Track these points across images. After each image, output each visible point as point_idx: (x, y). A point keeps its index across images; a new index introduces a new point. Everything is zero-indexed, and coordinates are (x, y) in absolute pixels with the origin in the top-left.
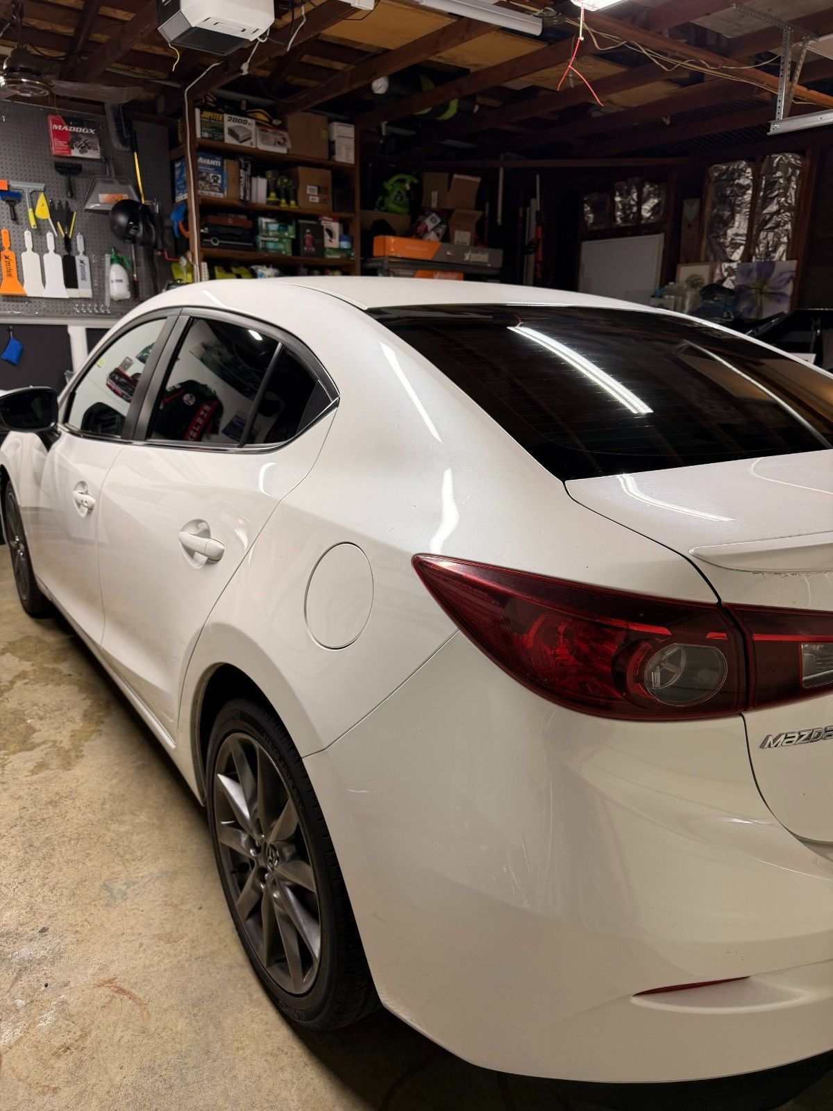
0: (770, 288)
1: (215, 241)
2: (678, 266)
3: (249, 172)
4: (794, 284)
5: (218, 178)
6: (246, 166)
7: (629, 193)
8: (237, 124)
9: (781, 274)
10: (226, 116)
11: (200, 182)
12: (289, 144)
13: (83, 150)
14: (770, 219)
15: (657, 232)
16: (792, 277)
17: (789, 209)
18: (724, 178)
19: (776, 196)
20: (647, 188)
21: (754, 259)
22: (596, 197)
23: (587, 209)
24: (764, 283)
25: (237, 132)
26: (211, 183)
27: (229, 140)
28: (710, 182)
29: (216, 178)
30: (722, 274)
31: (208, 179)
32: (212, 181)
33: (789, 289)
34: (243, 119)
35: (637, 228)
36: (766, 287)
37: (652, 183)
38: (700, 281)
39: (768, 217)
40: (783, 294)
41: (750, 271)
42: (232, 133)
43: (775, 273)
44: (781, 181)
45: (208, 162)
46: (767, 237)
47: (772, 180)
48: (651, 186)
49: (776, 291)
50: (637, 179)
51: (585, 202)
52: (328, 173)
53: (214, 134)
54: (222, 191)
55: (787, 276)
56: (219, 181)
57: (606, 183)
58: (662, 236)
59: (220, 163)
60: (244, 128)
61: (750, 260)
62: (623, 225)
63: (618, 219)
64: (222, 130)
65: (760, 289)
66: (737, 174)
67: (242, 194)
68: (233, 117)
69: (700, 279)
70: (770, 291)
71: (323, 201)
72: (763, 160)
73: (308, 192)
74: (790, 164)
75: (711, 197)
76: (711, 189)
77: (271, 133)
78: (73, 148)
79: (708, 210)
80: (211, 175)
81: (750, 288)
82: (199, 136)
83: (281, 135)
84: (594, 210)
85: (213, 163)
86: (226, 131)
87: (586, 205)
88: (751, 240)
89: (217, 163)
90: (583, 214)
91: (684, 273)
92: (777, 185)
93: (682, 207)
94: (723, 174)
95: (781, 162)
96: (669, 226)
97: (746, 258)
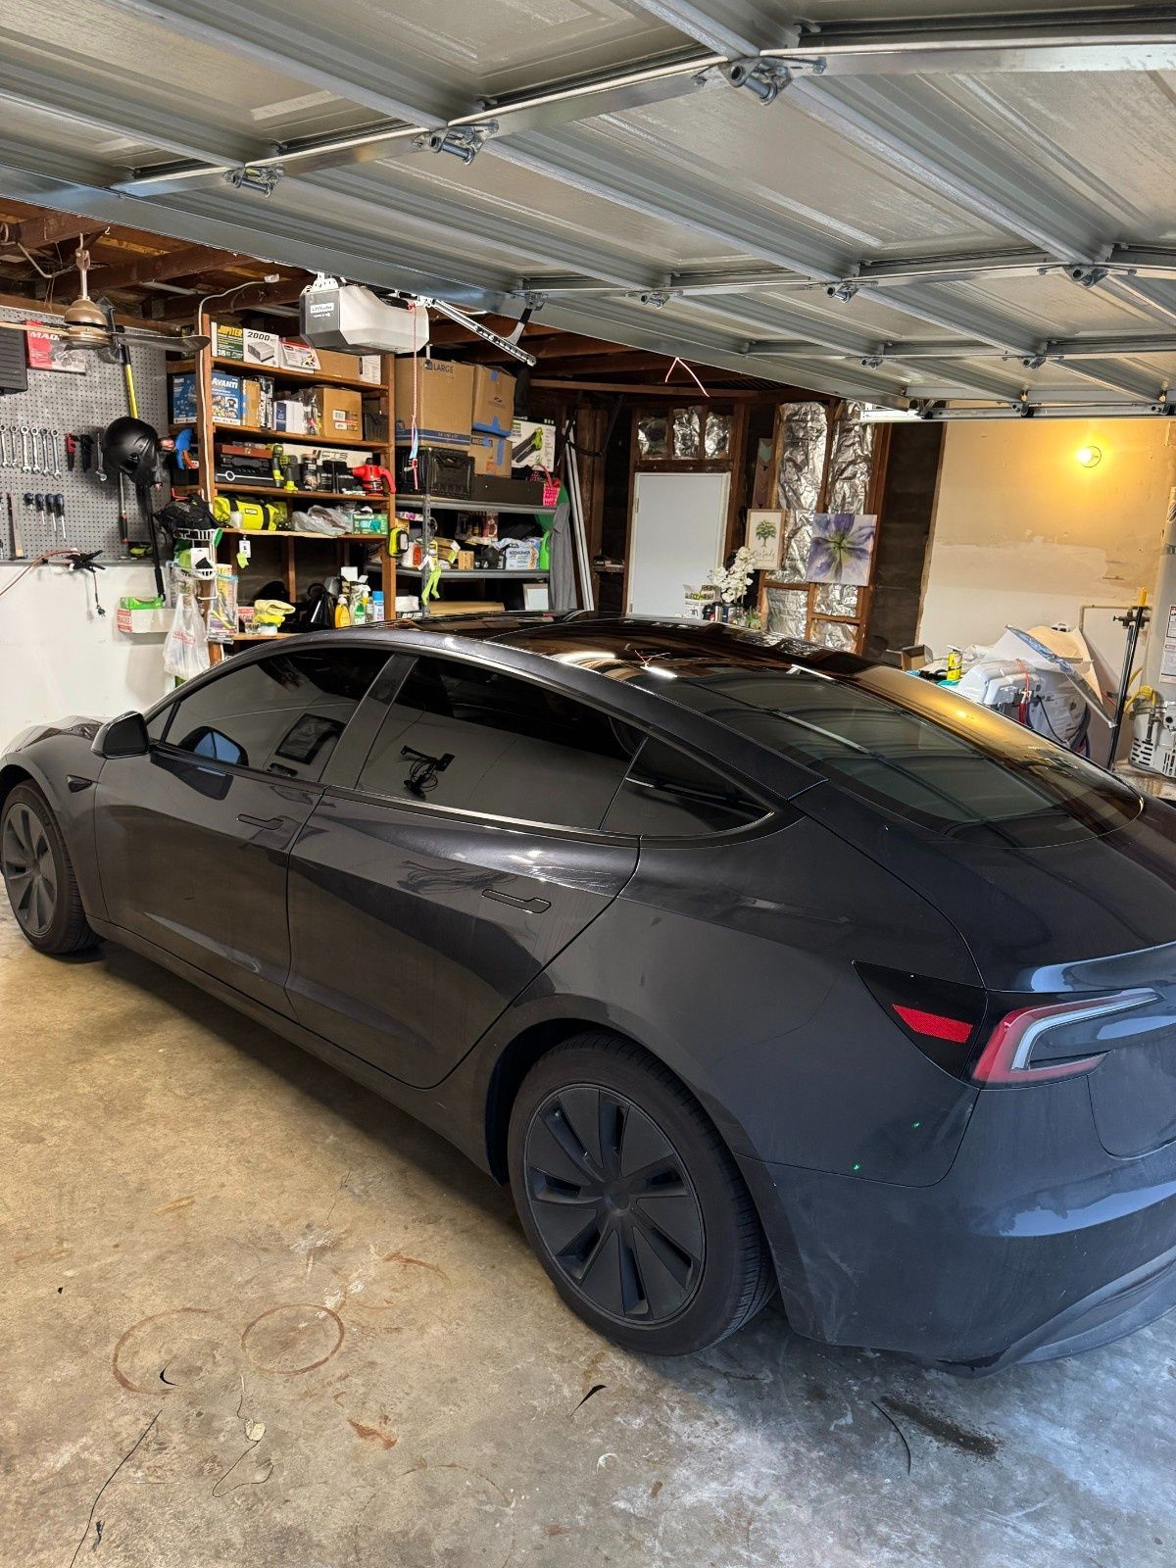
0: (849, 542)
1: (230, 476)
2: (749, 510)
3: (270, 395)
4: (874, 538)
5: (235, 403)
6: (268, 387)
7: (689, 421)
8: (258, 340)
9: (861, 529)
10: (246, 331)
11: (214, 407)
12: (317, 365)
13: (65, 361)
14: (845, 469)
15: (724, 471)
16: (872, 533)
17: (866, 459)
18: (797, 418)
19: (851, 445)
20: (711, 419)
21: (830, 510)
22: (652, 423)
23: (642, 436)
24: (843, 537)
25: (258, 349)
26: (226, 408)
27: (249, 359)
28: (781, 420)
29: (232, 402)
30: (796, 524)
31: (222, 403)
32: (228, 405)
33: (869, 546)
34: (265, 334)
35: (699, 464)
36: (844, 541)
37: (717, 413)
38: (772, 529)
39: (844, 466)
40: (863, 551)
41: (828, 523)
42: (253, 351)
43: (855, 528)
44: (857, 428)
45: (223, 383)
46: (843, 488)
47: (847, 427)
48: (715, 417)
49: (856, 547)
50: (699, 408)
51: (640, 427)
52: (358, 396)
53: (232, 352)
54: (240, 416)
55: (867, 531)
56: (236, 406)
57: (664, 408)
58: (728, 475)
59: (237, 384)
60: (267, 345)
61: (825, 511)
62: (683, 458)
63: (678, 451)
64: (240, 348)
65: (839, 544)
66: (809, 417)
67: (263, 420)
68: (254, 332)
69: (772, 526)
70: (849, 546)
71: (351, 429)
72: (837, 405)
73: (334, 418)
75: (782, 438)
76: (783, 428)
77: (297, 350)
78: (54, 360)
79: (778, 452)
80: (227, 398)
81: (827, 541)
82: (215, 354)
83: (308, 353)
84: (651, 436)
85: (229, 384)
86: (246, 348)
87: (640, 432)
88: (826, 491)
89: (234, 384)
90: (638, 442)
91: (755, 518)
92: (853, 433)
93: (758, 445)
94: (795, 414)
95: (856, 408)
96: (735, 466)
97: (822, 507)
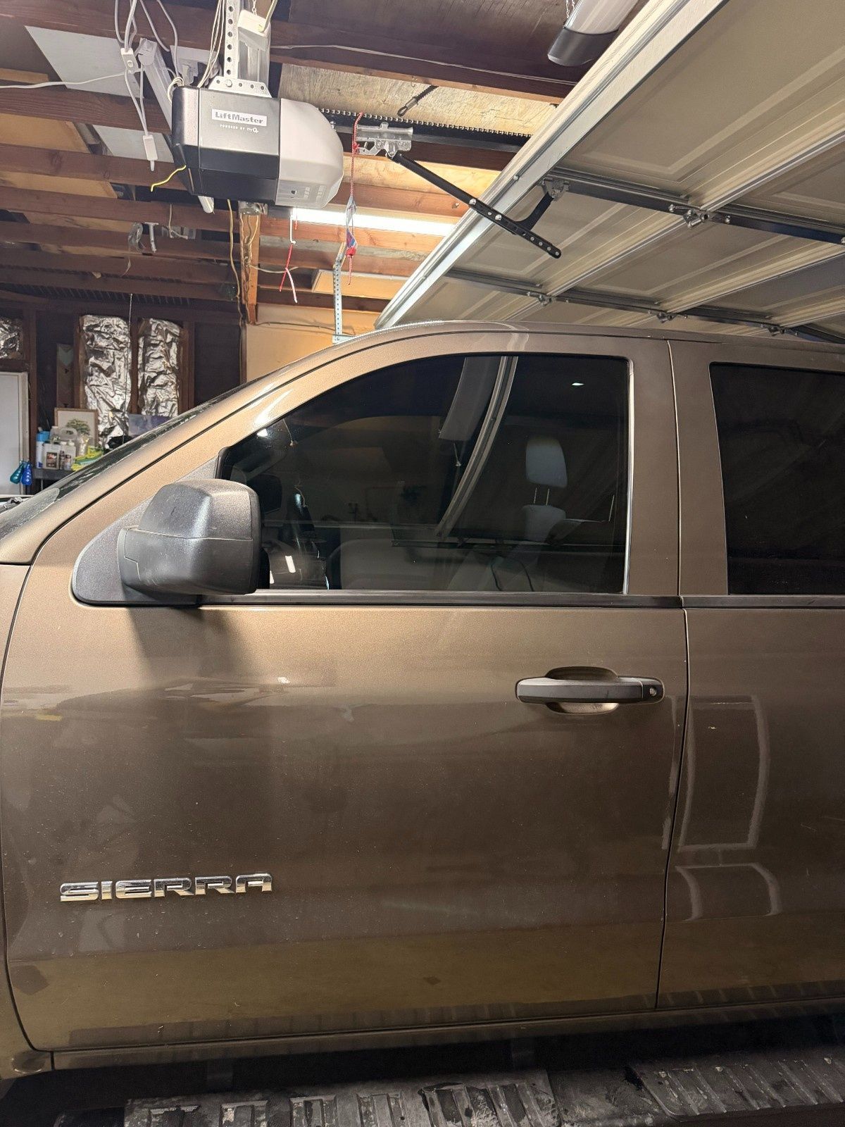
2: (56, 410)
14: (155, 378)
15: (18, 371)
17: (174, 371)
18: (98, 329)
19: (157, 358)
21: (144, 413)
28: (81, 330)
30: (110, 423)
38: (85, 427)
39: (153, 375)
44: (162, 344)
46: (154, 393)
47: (153, 342)
58: (23, 375)
61: (139, 412)
66: (112, 329)
69: (84, 425)
72: (140, 321)
74: (167, 332)
75: (84, 346)
76: (84, 337)
79: (81, 358)
88: (137, 395)
91: (63, 417)
92: (160, 348)
93: (56, 351)
94: (97, 326)
95: (160, 327)
96: (33, 367)
97: (135, 410)
